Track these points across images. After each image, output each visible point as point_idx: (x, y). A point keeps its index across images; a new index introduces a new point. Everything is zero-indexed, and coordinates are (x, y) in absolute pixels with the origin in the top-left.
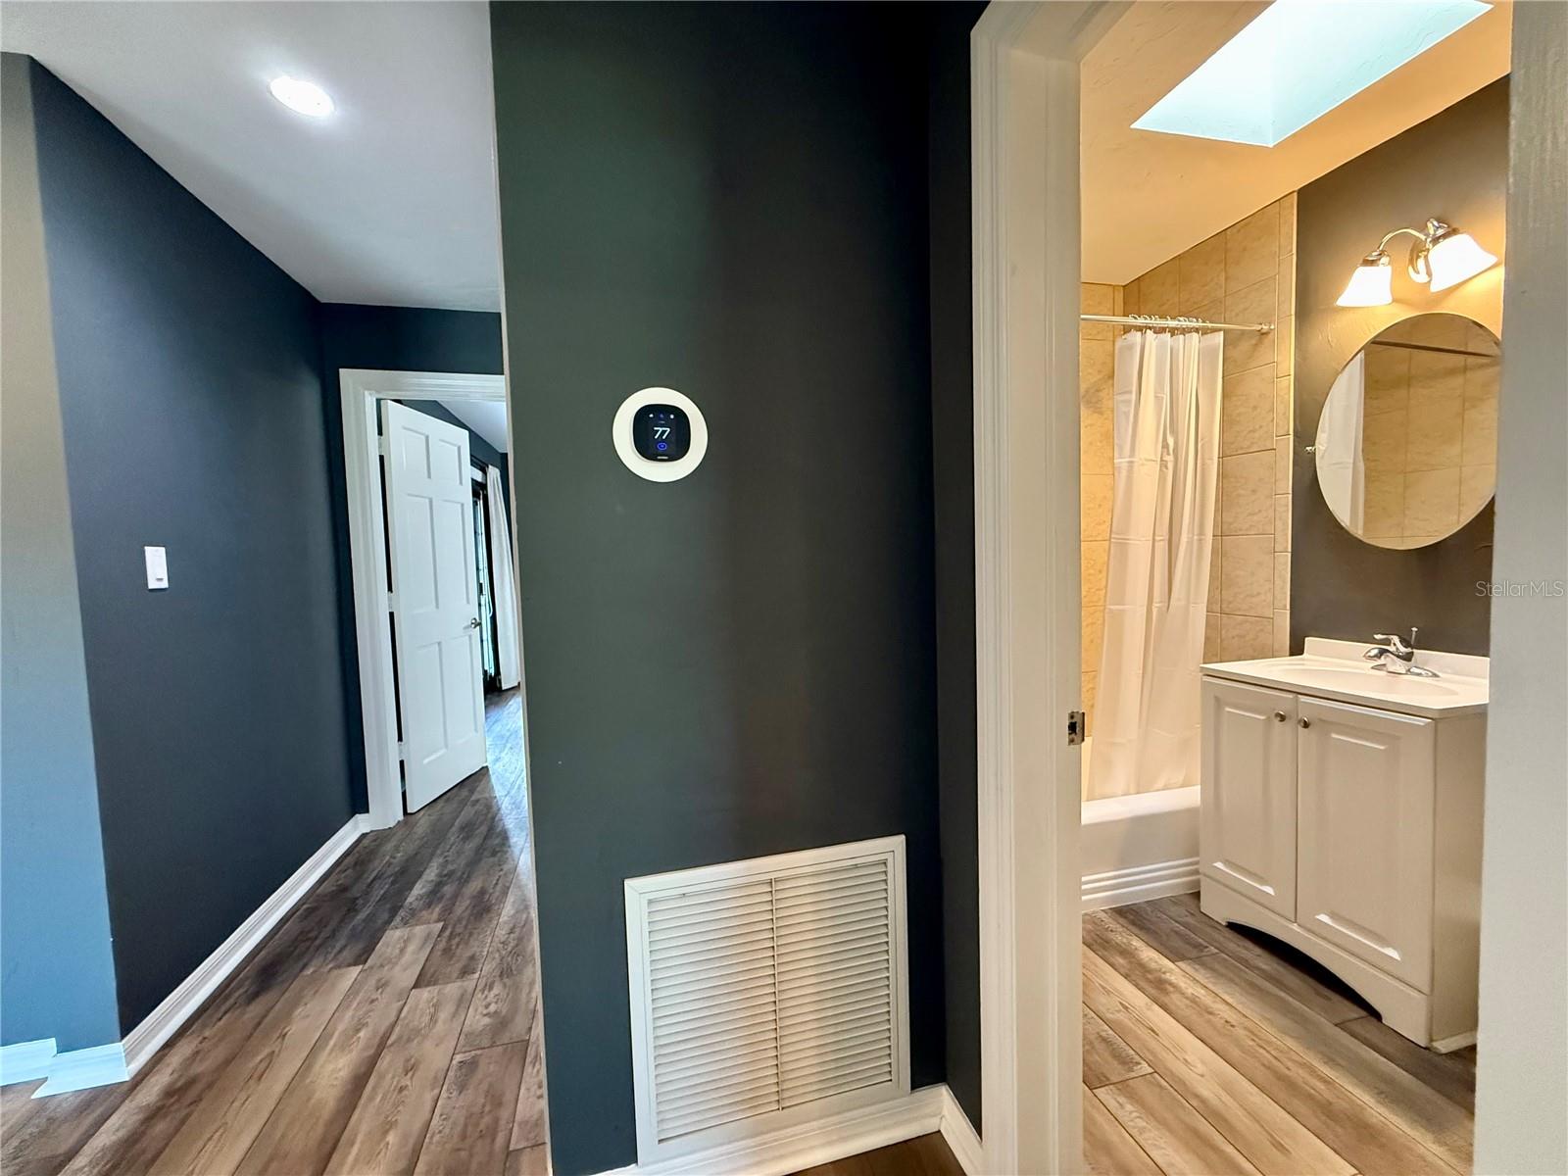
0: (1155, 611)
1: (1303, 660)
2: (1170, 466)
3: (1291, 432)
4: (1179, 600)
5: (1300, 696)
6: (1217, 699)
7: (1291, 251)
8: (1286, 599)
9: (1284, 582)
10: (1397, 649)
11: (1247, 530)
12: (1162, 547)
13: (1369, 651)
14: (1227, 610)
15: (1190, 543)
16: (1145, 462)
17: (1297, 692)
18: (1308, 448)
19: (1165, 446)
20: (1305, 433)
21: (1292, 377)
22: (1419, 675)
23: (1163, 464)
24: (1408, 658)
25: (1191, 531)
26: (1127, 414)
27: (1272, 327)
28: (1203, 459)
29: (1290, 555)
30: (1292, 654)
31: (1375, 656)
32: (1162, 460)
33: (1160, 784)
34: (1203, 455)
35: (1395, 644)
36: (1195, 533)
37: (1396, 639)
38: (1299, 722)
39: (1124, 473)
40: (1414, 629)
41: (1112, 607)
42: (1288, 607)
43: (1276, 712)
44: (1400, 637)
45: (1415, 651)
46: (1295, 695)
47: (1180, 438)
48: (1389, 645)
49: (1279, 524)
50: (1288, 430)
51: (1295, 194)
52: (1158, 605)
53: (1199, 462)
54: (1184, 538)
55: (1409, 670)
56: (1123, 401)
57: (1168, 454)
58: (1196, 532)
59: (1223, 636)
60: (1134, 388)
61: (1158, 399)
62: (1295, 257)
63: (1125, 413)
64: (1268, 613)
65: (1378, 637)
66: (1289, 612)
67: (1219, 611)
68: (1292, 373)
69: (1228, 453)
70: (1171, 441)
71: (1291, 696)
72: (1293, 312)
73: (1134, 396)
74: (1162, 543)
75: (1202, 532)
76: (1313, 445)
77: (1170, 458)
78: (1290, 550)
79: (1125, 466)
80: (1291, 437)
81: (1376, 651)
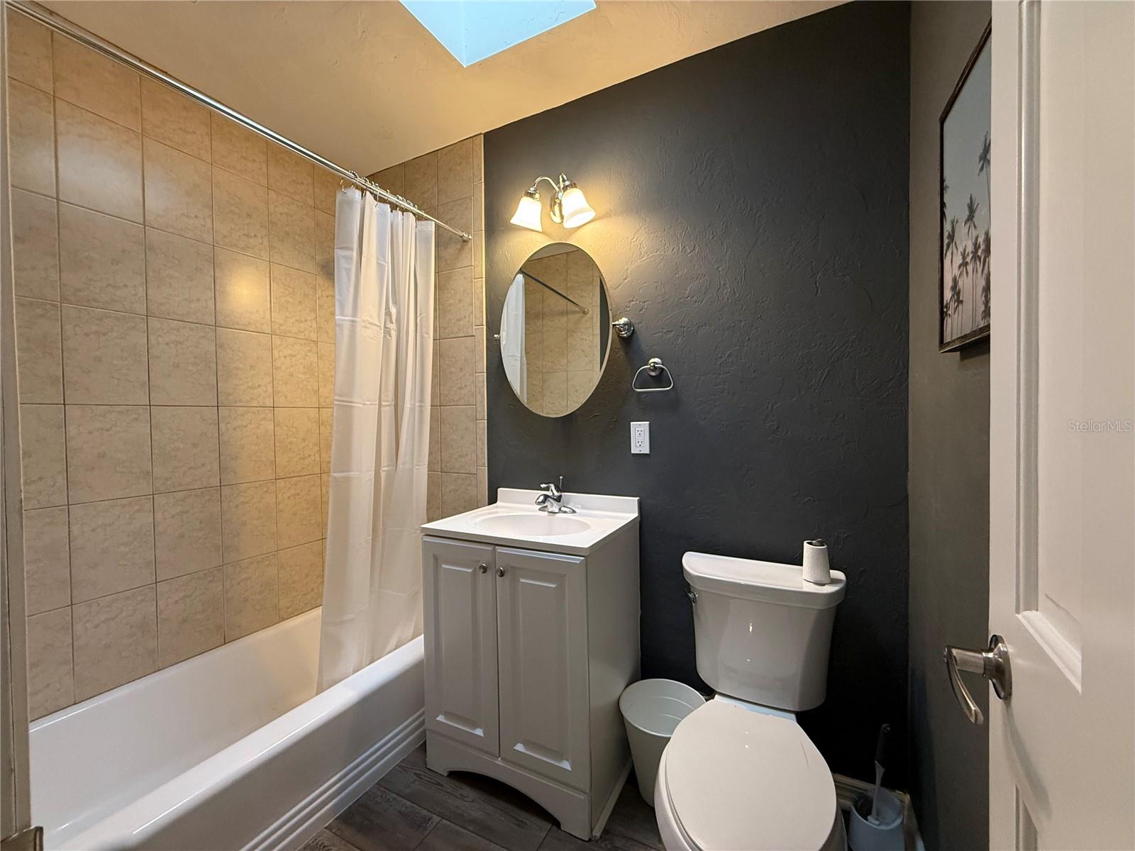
0: (383, 475)
1: (497, 507)
2: (394, 333)
3: (485, 323)
4: (404, 463)
5: (497, 547)
6: (436, 558)
7: (481, 180)
8: (484, 459)
9: (483, 444)
10: (553, 494)
11: (457, 401)
12: (388, 411)
13: (538, 499)
14: (445, 470)
15: (413, 409)
16: (368, 325)
17: (495, 543)
18: (495, 336)
19: (388, 313)
20: (494, 326)
21: (484, 279)
22: (565, 512)
23: (387, 331)
24: (558, 499)
25: (413, 397)
26: (348, 270)
27: (470, 237)
28: (421, 333)
29: (486, 422)
30: (489, 504)
31: (541, 502)
32: (385, 327)
33: (393, 642)
34: (421, 329)
35: (552, 491)
36: (417, 400)
37: (552, 487)
38: (497, 571)
39: (346, 332)
40: (561, 477)
41: (336, 475)
42: (486, 465)
43: (480, 564)
44: (555, 486)
45: (563, 494)
46: (493, 546)
47: (402, 310)
48: (548, 490)
49: (479, 397)
50: (482, 322)
51: (482, 136)
52: (386, 469)
53: (418, 334)
54: (408, 405)
55: (560, 509)
56: (344, 257)
57: (392, 322)
58: (417, 398)
59: (443, 491)
60: (355, 245)
61: (381, 267)
62: (483, 184)
63: (346, 269)
64: (473, 470)
65: (543, 486)
66: (486, 468)
67: (438, 470)
68: (484, 276)
69: (443, 336)
70: (393, 310)
71: (489, 548)
72: (483, 229)
73: (355, 254)
74: (387, 408)
75: (422, 401)
76: (499, 334)
77: (393, 326)
78: (486, 418)
79: (347, 326)
80: (485, 327)
81: (542, 498)
